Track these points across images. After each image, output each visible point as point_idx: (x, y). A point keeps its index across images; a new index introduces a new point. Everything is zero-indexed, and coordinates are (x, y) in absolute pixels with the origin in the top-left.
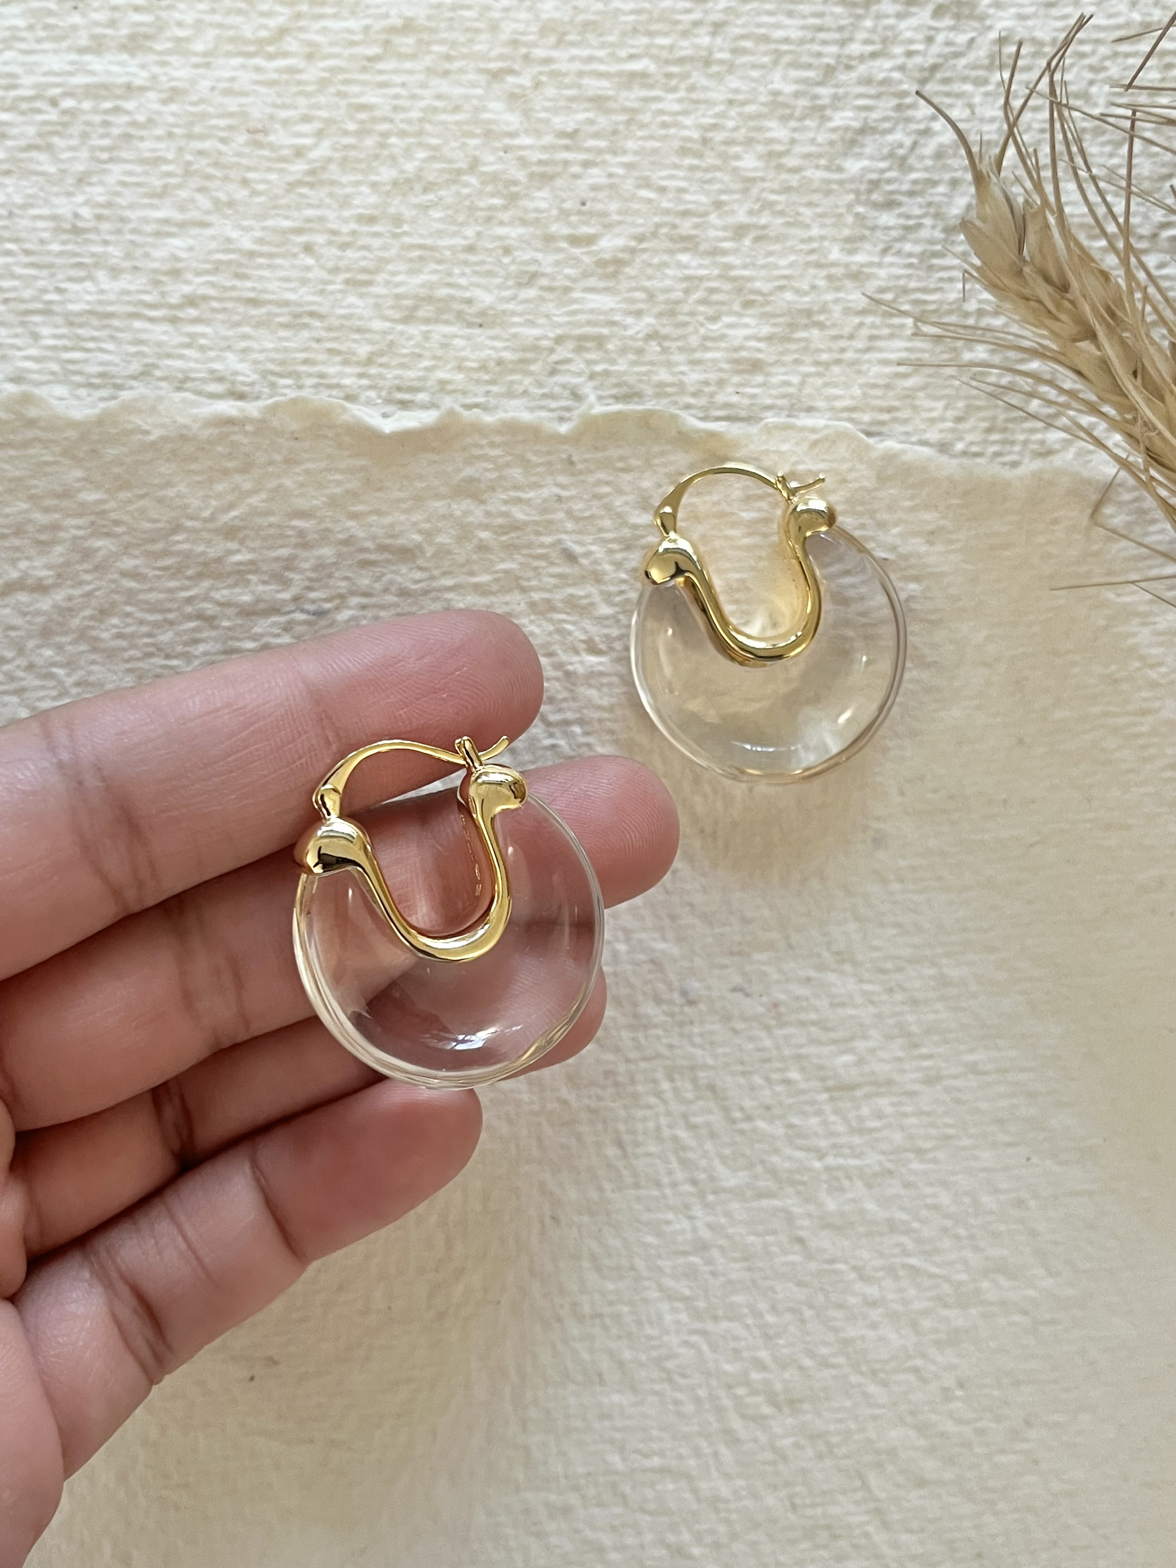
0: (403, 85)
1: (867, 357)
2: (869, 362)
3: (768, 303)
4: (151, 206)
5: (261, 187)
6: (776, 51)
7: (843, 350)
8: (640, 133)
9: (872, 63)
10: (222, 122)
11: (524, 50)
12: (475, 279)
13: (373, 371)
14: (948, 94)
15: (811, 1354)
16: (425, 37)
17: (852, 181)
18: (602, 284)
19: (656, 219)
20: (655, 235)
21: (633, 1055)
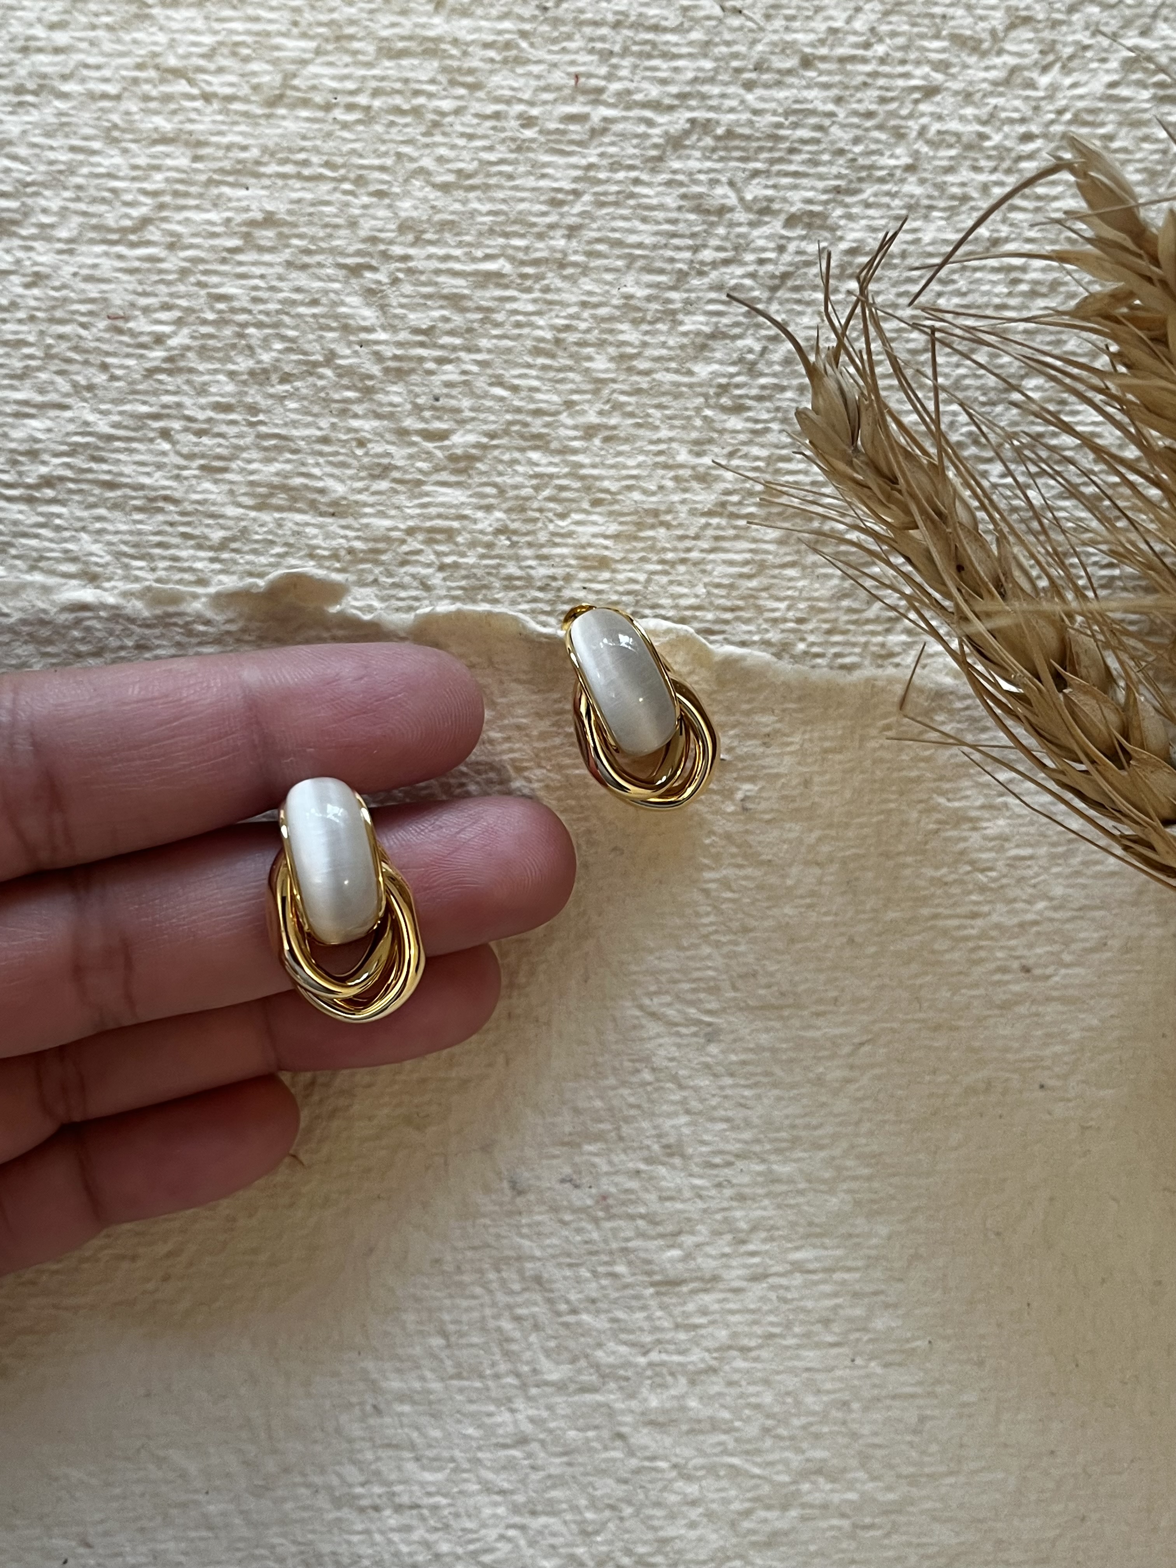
0: (262, 277)
1: (712, 556)
2: (713, 561)
3: (616, 502)
4: (12, 387)
5: (119, 372)
6: (630, 255)
7: (689, 550)
8: (495, 332)
9: (724, 270)
10: (83, 308)
11: (382, 247)
12: (329, 469)
13: (225, 555)
14: (799, 302)
15: (628, 1552)
16: (286, 230)
17: (701, 385)
18: (453, 479)
19: (509, 417)
20: (506, 432)
21: (460, 1244)
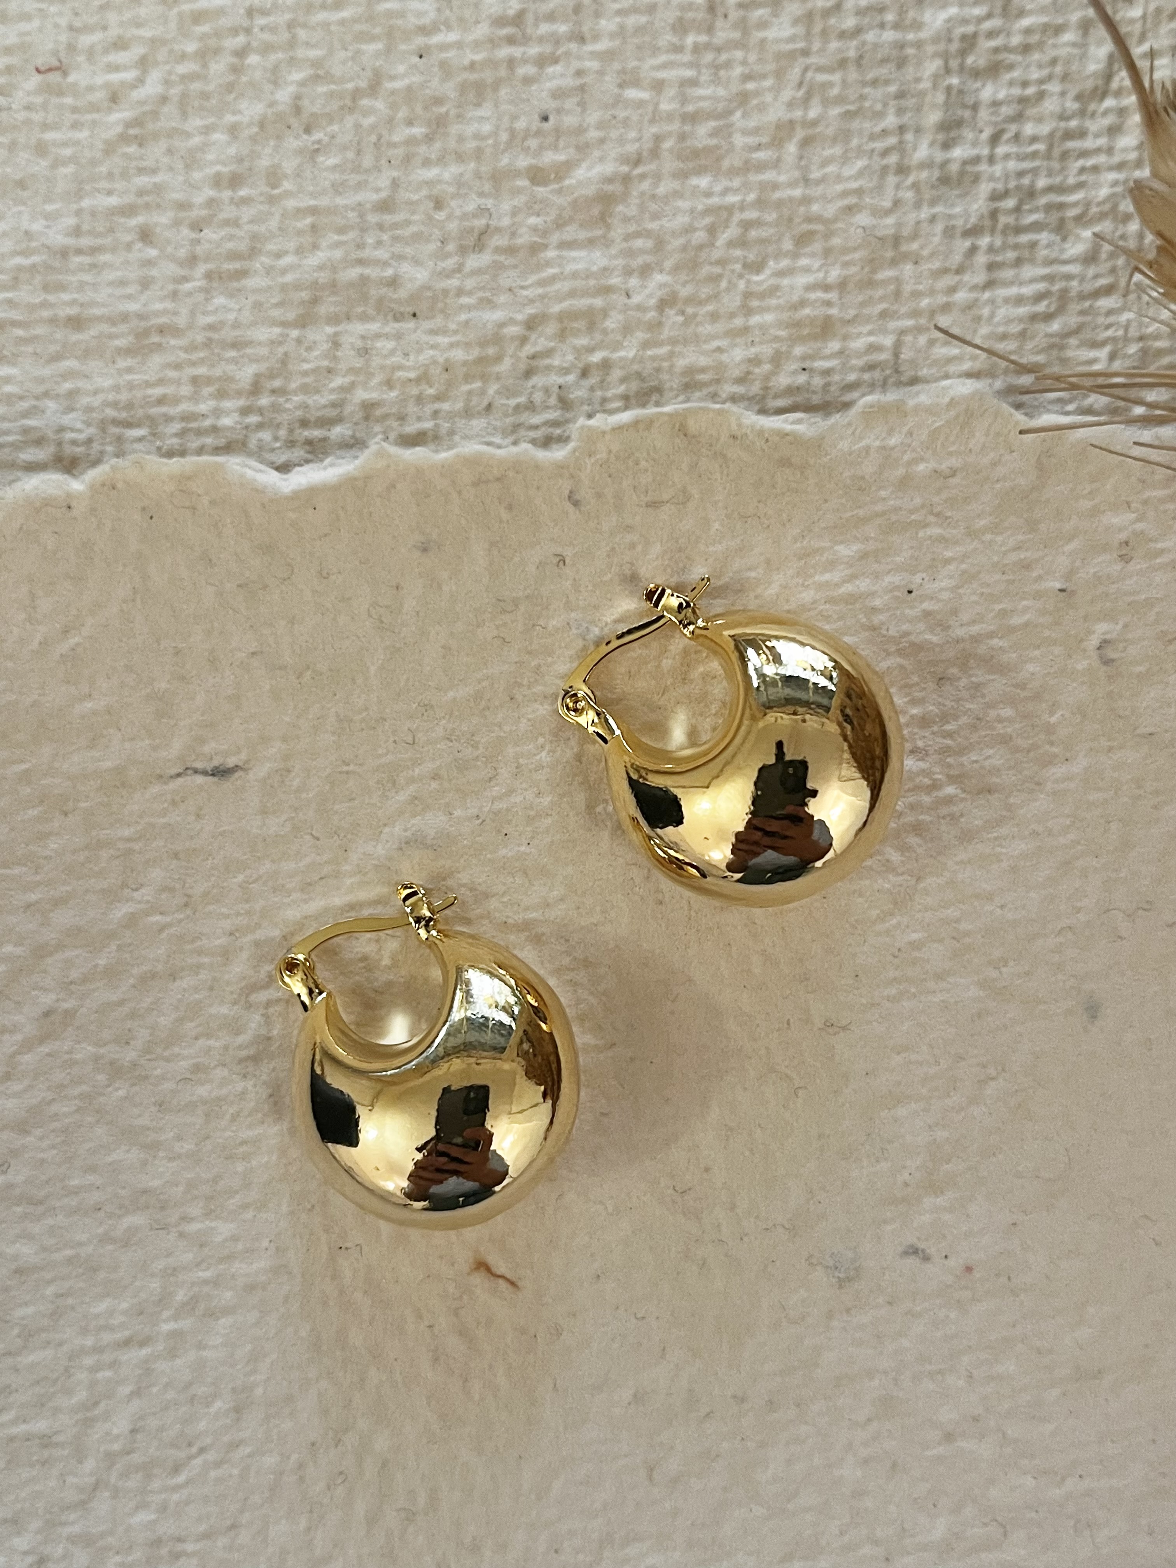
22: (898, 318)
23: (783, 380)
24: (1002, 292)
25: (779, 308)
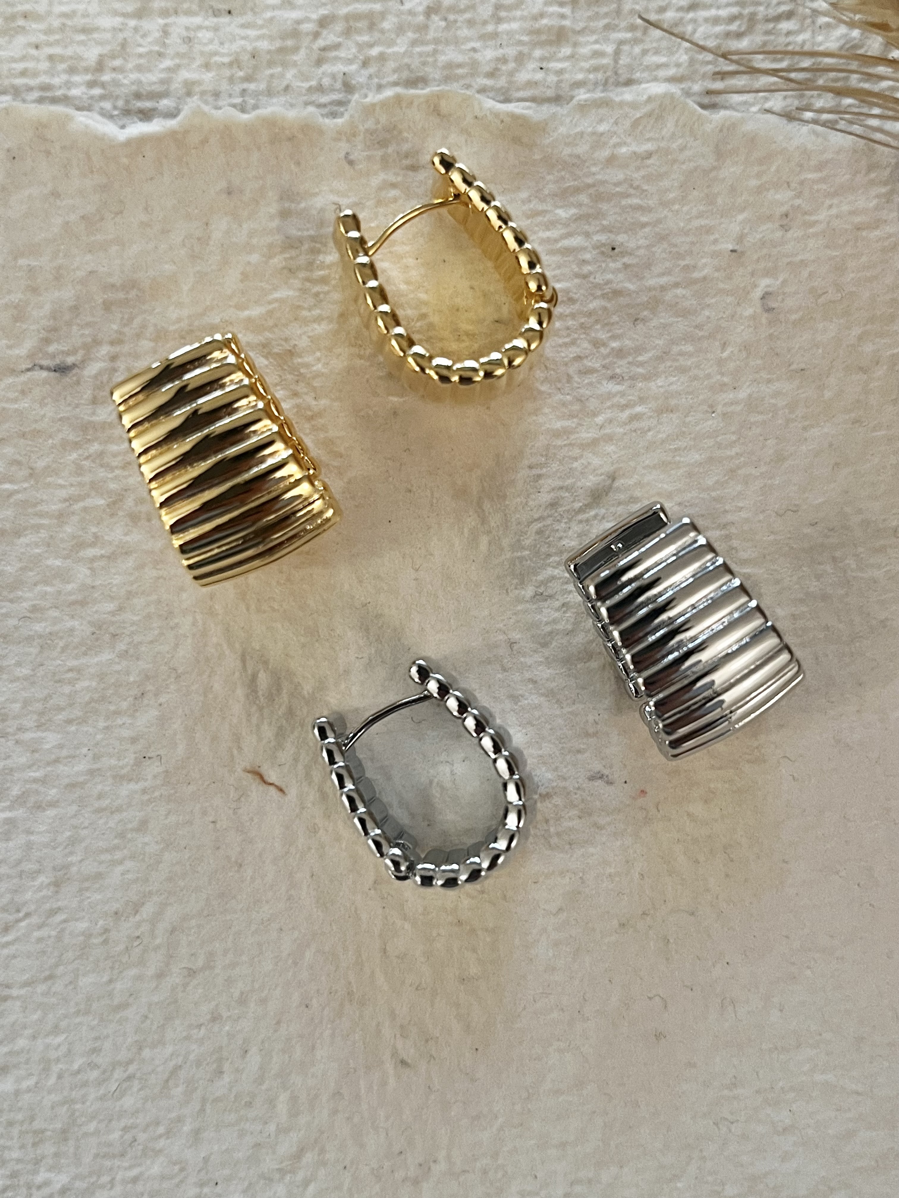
22: (619, 31)
23: (523, 76)
24: (703, 14)
25: (523, 18)
